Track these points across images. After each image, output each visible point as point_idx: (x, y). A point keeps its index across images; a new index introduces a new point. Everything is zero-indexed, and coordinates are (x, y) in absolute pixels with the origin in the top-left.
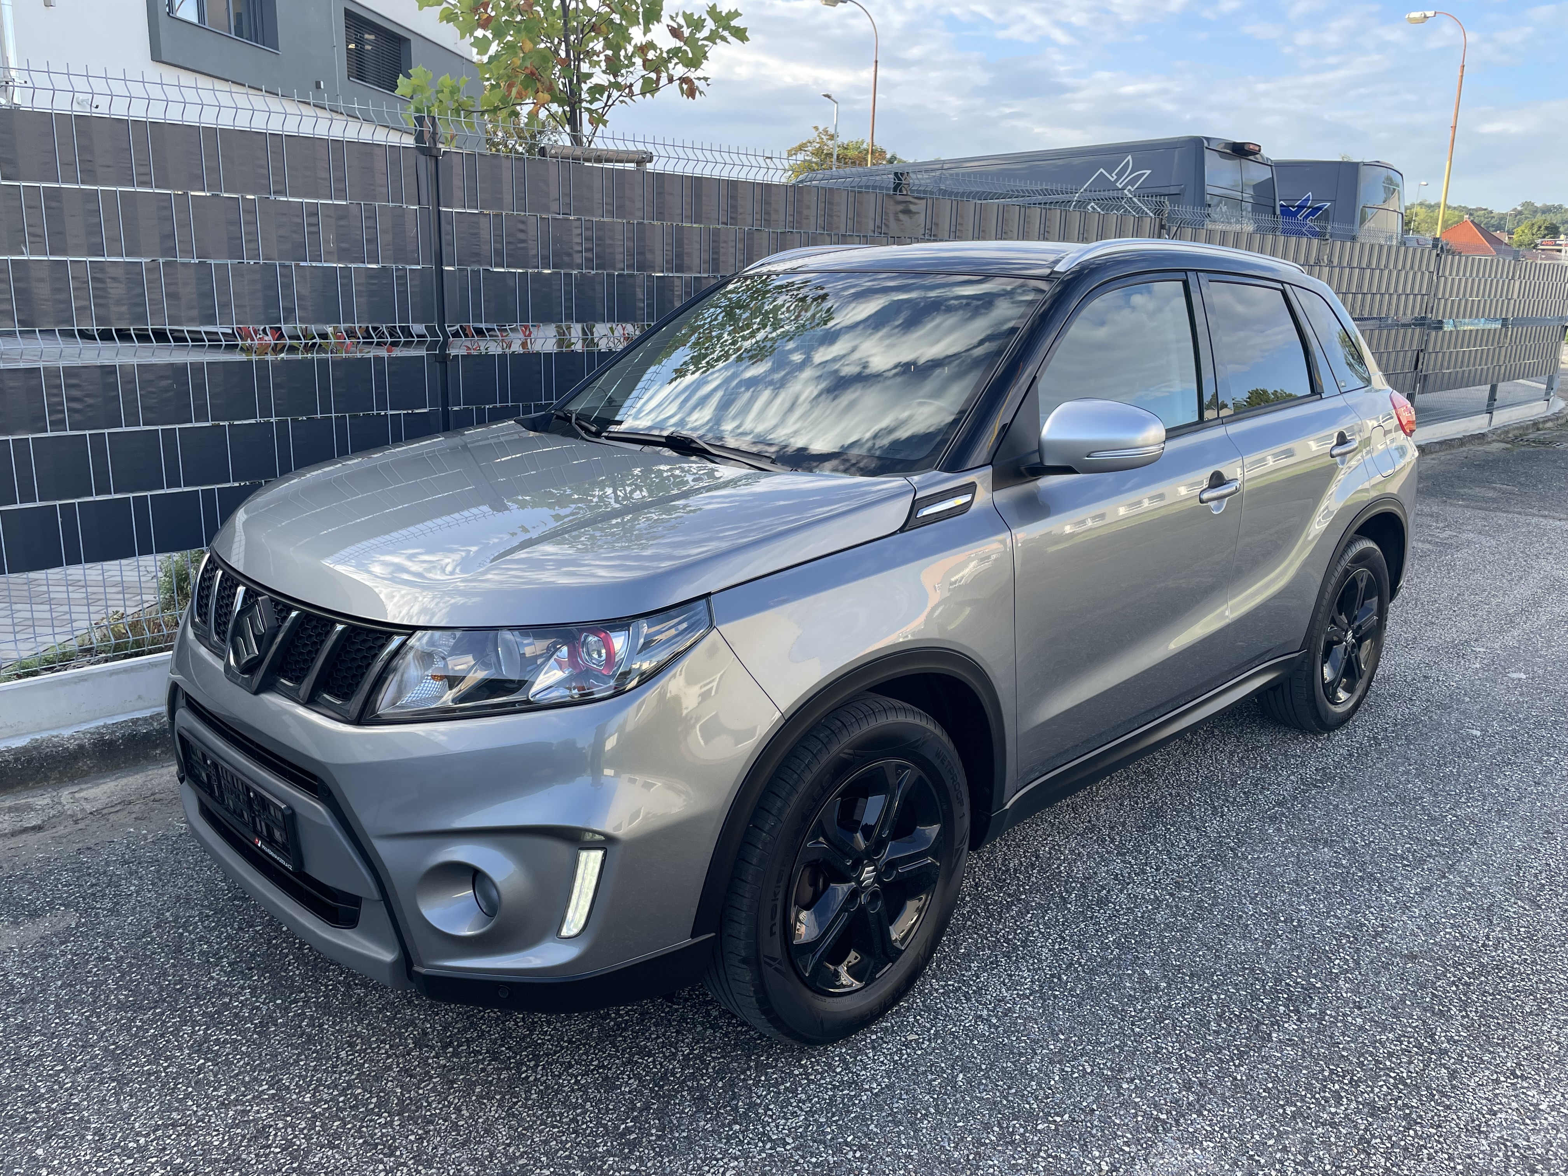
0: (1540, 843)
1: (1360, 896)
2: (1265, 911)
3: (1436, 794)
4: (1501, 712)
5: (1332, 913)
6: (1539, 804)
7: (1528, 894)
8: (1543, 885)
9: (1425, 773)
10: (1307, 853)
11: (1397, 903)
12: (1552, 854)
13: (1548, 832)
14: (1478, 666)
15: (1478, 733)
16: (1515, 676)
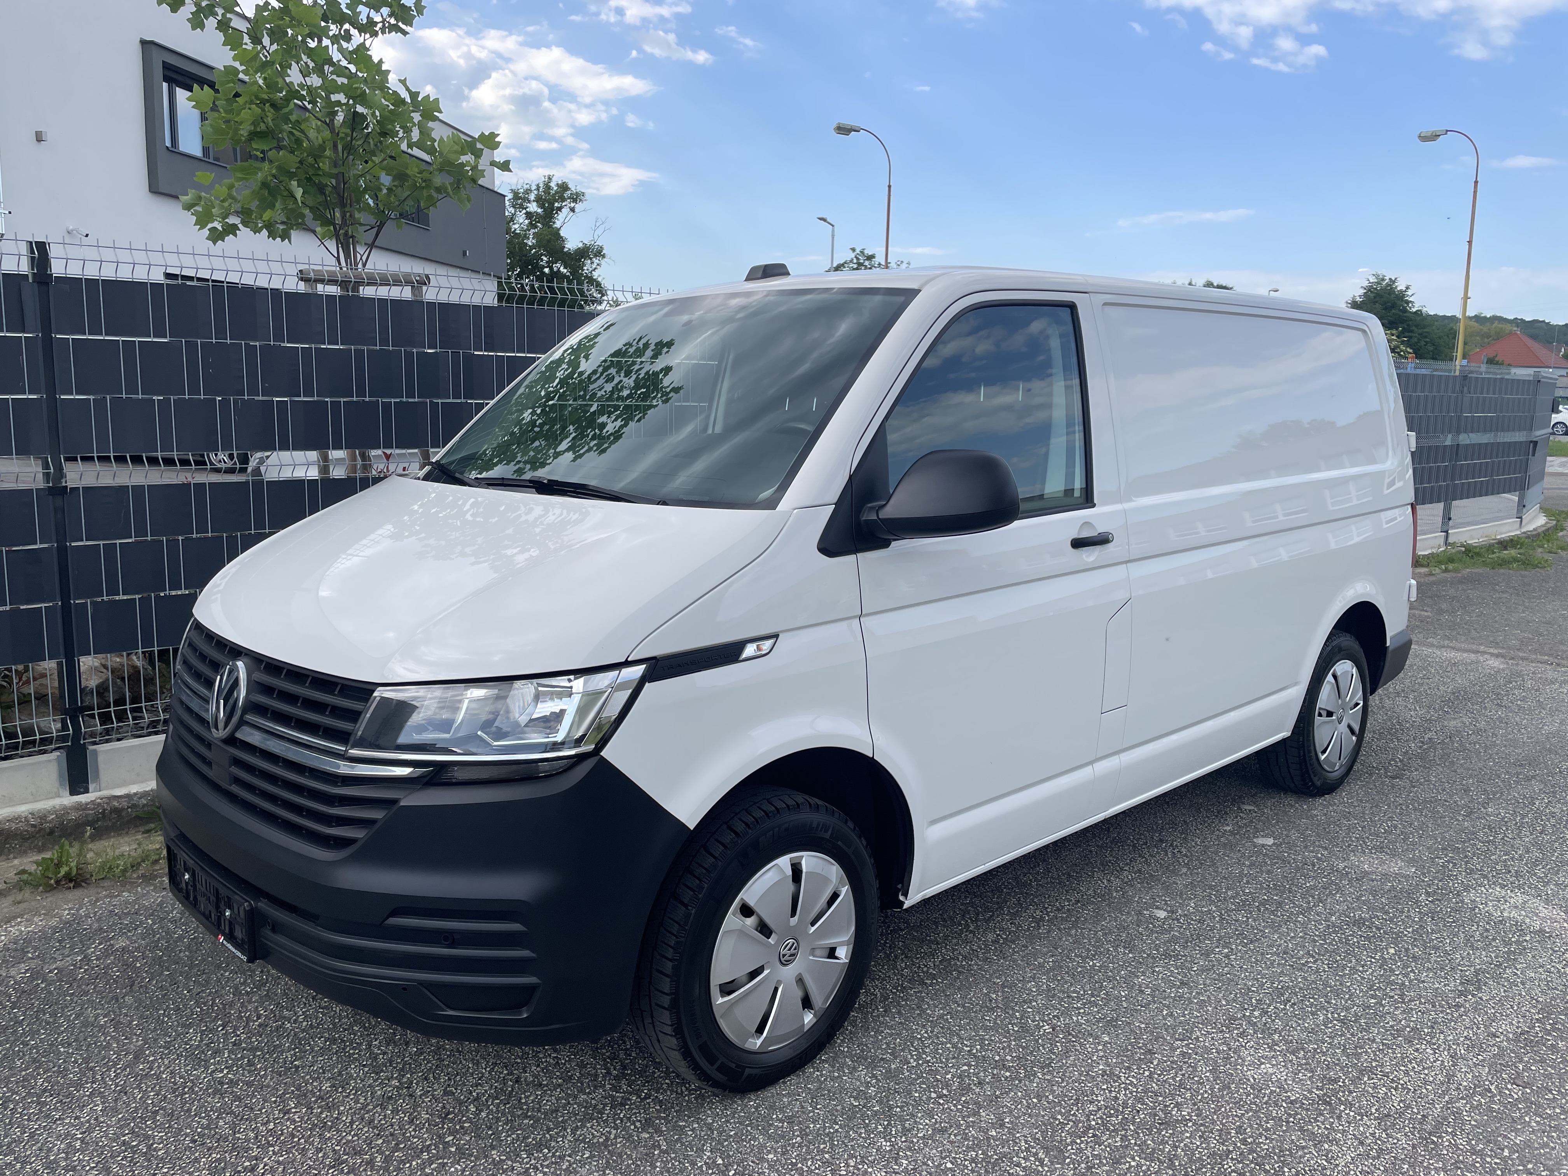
0: (1128, 1068)
1: (853, 1139)
2: (720, 1161)
3: (1054, 996)
4: (1211, 887)
5: (800, 1165)
6: (1165, 1012)
7: (1062, 1140)
8: (1090, 1127)
9: (1061, 967)
10: (838, 1077)
11: (891, 1150)
12: (1131, 1083)
13: (1150, 1052)
14: (1228, 828)
15: (1162, 914)
16: (1260, 841)
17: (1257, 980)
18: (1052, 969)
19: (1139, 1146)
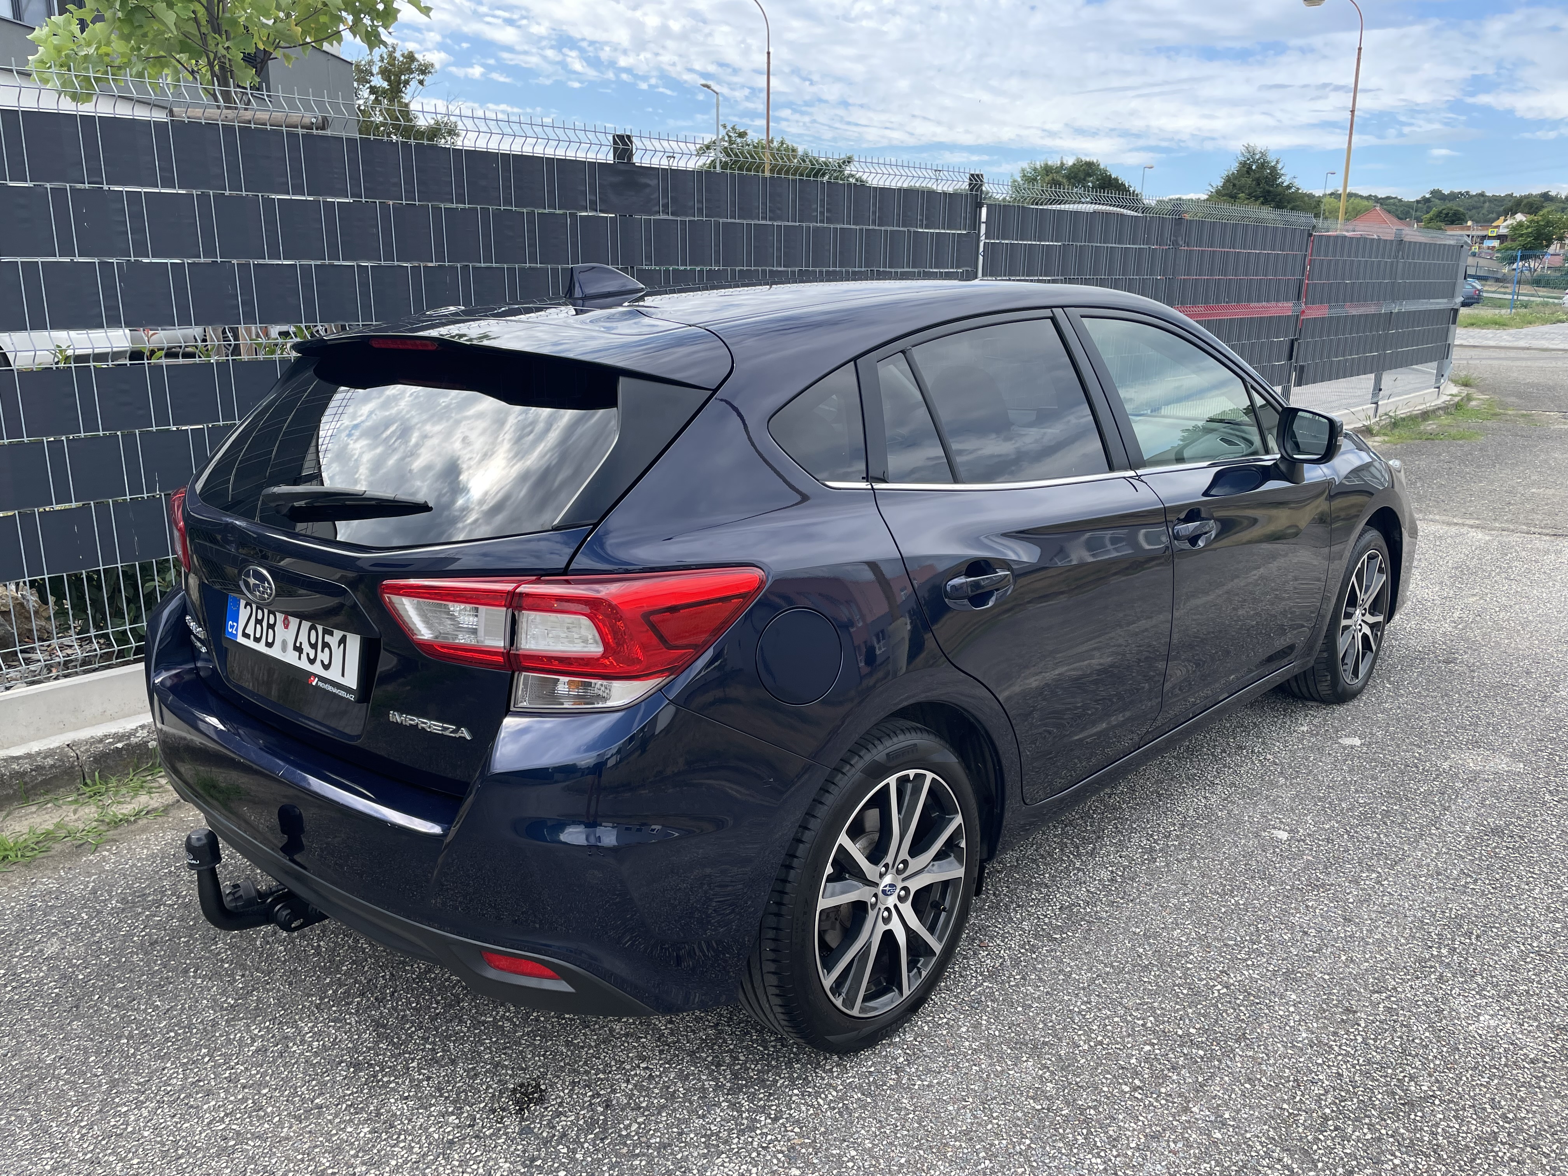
3: (1209, 945)
4: (1320, 799)
6: (1343, 958)
7: (1301, 1138)
8: (1326, 1118)
9: (1201, 908)
12: (1348, 1053)
14: (1304, 729)
15: (1285, 836)
16: (1346, 741)
17: (1424, 909)
18: (1191, 912)
19: (1392, 1136)
